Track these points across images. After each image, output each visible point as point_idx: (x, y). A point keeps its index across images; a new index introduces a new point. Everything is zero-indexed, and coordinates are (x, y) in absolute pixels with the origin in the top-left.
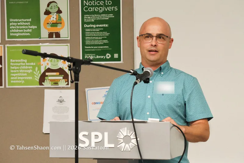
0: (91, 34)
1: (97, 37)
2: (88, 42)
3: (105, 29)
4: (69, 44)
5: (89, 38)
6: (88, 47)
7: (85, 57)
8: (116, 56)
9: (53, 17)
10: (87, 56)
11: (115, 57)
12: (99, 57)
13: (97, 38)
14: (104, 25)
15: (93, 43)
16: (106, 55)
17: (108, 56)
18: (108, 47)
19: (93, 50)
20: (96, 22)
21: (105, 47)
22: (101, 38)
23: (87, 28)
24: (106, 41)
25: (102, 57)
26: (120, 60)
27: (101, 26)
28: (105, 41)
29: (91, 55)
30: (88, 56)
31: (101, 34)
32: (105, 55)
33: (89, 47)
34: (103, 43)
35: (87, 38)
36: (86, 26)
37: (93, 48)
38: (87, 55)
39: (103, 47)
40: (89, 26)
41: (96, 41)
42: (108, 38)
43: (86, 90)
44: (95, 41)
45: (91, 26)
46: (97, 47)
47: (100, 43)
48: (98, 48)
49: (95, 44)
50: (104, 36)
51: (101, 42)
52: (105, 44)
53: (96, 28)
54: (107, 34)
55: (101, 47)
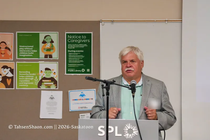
0: (73, 56)
2: (70, 61)
3: (81, 54)
4: (58, 62)
5: (71, 58)
6: (70, 65)
8: (88, 70)
9: (48, 45)
11: (87, 71)
12: (77, 71)
13: (76, 59)
14: (81, 51)
15: (73, 61)
16: (82, 69)
17: (83, 70)
18: (83, 65)
20: (76, 49)
21: (81, 65)
23: (70, 52)
24: (82, 61)
25: (79, 71)
26: (91, 73)
27: (79, 51)
29: (72, 69)
30: (70, 70)
31: (79, 56)
32: (81, 70)
33: (71, 65)
35: (69, 59)
36: (69, 51)
37: (74, 65)
38: (70, 69)
40: (71, 51)
42: (83, 59)
43: (69, 91)
44: (75, 61)
45: (73, 51)
47: (79, 62)
48: (76, 65)
50: (80, 58)
52: (81, 63)
53: (76, 52)
54: (83, 57)
55: (79, 65)
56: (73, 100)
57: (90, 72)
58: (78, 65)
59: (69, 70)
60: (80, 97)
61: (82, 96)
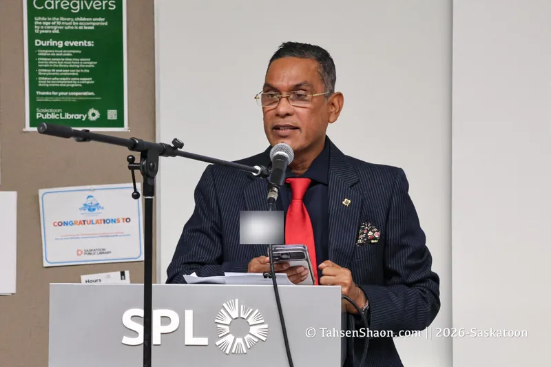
0: (54, 62)
1: (67, 71)
2: (42, 82)
3: (85, 52)
5: (46, 70)
6: (43, 93)
7: (38, 117)
8: (112, 114)
10: (42, 113)
11: (109, 118)
12: (72, 116)
13: (66, 72)
14: (84, 43)
15: (55, 82)
16: (88, 111)
17: (93, 115)
18: (92, 94)
19: (57, 100)
20: (64, 35)
21: (85, 94)
22: (75, 72)
23: (42, 47)
24: (88, 81)
25: (78, 116)
26: (122, 126)
27: (76, 43)
28: (86, 79)
29: (51, 110)
30: (44, 114)
31: (76, 62)
32: (86, 112)
33: (47, 93)
34: (81, 85)
35: (40, 72)
36: (39, 43)
37: (57, 96)
38: (43, 110)
39: (80, 94)
40: (46, 43)
41: (64, 79)
42: (92, 73)
43: (41, 192)
44: (61, 79)
45: (52, 43)
46: (66, 94)
47: (74, 83)
48: (68, 96)
49: (61, 85)
50: (83, 68)
51: (77, 81)
52: (85, 87)
53: (64, 48)
54: (92, 64)
55: (77, 94)
56: (56, 224)
57: (119, 123)
58: (74, 96)
59: (42, 115)
60: (83, 211)
61: (89, 210)
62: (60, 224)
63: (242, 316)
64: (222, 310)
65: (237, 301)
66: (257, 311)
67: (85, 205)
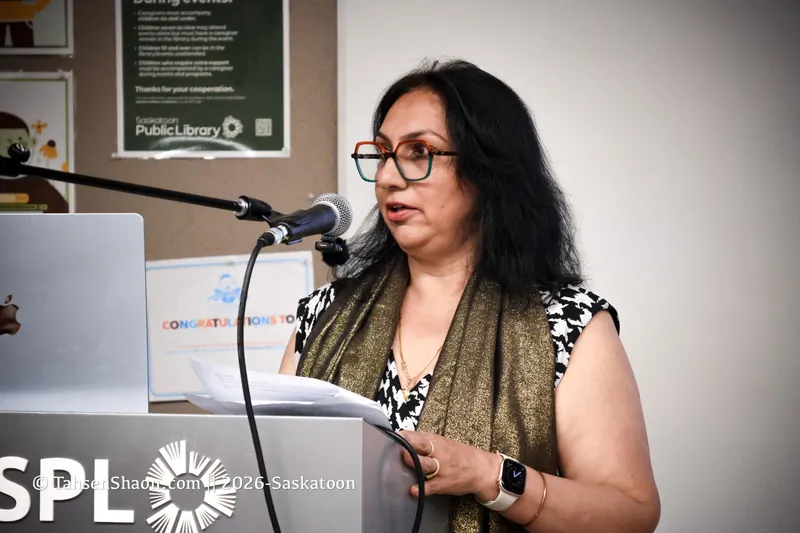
0: (164, 33)
1: (187, 48)
2: (146, 69)
4: (69, 75)
5: (151, 48)
6: (147, 90)
7: (138, 132)
8: (264, 127)
10: (146, 125)
11: (259, 133)
12: (195, 131)
13: (185, 51)
15: (167, 70)
16: (222, 121)
17: (232, 128)
18: (229, 89)
19: (170, 101)
21: (218, 89)
22: (201, 51)
23: (144, 7)
24: (222, 66)
25: (207, 131)
26: (280, 147)
28: (220, 63)
29: (160, 120)
30: (149, 126)
31: (202, 33)
32: (218, 123)
33: (154, 89)
34: (210, 74)
35: (143, 51)
37: (170, 94)
38: (147, 121)
39: (209, 90)
40: (152, 0)
41: (182, 63)
42: (230, 52)
44: (177, 63)
46: (185, 90)
47: (200, 69)
48: (188, 94)
49: (178, 74)
50: (214, 44)
51: (204, 66)
52: (218, 79)
53: (183, 6)
54: (229, 36)
55: (204, 90)
56: (168, 325)
57: (275, 142)
58: (199, 94)
59: (145, 129)
60: (213, 302)
61: (224, 300)
62: (174, 325)
63: (192, 470)
64: (158, 461)
65: (183, 443)
66: (217, 462)
67: (217, 291)
